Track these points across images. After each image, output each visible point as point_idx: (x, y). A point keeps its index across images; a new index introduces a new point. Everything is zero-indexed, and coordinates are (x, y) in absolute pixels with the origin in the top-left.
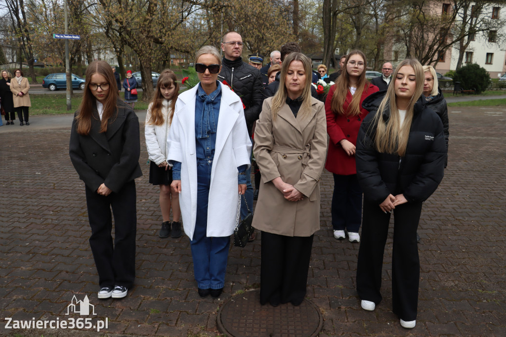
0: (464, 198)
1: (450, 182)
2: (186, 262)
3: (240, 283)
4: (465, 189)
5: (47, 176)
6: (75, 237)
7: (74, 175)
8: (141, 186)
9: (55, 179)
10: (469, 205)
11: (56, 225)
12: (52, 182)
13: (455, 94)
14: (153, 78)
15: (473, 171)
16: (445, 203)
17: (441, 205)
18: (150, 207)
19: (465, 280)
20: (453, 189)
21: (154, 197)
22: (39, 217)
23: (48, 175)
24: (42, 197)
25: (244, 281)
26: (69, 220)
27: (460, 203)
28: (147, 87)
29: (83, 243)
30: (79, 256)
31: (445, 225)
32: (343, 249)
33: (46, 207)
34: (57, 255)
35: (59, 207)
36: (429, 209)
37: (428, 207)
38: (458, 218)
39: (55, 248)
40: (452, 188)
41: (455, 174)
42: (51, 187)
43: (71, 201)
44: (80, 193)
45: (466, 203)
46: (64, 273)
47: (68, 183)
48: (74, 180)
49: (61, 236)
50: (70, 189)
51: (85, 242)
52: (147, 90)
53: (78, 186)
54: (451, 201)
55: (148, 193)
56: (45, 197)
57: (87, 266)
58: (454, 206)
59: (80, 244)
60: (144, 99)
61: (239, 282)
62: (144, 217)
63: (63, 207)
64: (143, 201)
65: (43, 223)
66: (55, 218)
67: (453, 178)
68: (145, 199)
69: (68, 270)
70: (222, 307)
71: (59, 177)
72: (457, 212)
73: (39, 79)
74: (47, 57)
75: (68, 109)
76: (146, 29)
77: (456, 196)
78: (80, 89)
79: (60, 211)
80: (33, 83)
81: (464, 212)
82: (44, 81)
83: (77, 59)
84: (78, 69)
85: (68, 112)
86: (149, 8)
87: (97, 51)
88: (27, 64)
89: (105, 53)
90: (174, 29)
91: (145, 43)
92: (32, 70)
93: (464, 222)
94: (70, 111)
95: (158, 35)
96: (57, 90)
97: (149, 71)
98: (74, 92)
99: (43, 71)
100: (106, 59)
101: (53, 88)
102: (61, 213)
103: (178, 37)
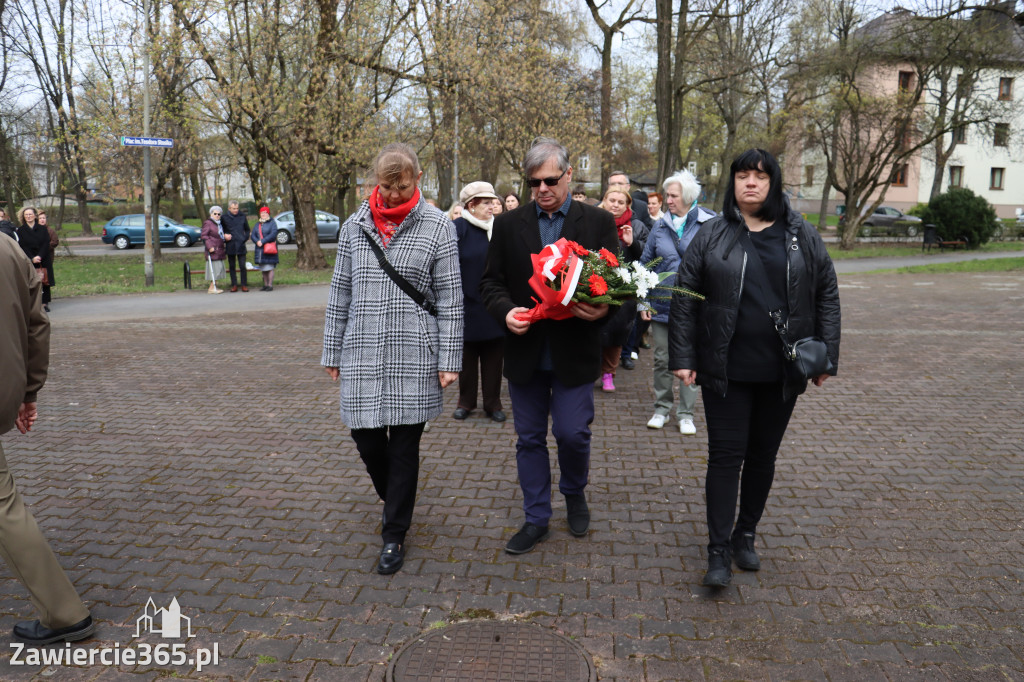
0: (915, 449)
3: (442, 609)
4: (919, 431)
5: (91, 409)
6: (132, 522)
7: (142, 408)
8: (272, 428)
9: (106, 415)
10: (924, 461)
11: (96, 500)
12: (98, 419)
13: (926, 250)
14: (318, 223)
15: (942, 396)
16: (875, 457)
17: (868, 461)
18: (284, 467)
19: (895, 605)
20: (896, 431)
21: (294, 449)
22: (65, 484)
23: (94, 407)
24: (75, 448)
25: (449, 604)
26: (122, 491)
27: (908, 459)
28: (305, 239)
29: (144, 534)
30: (133, 558)
31: (870, 500)
32: (656, 546)
33: (82, 467)
34: (90, 555)
35: (106, 465)
36: (841, 470)
37: (840, 466)
38: (898, 486)
39: (88, 541)
40: (894, 428)
41: (903, 403)
42: (96, 430)
43: (131, 456)
44: (151, 441)
45: (920, 458)
46: (99, 590)
47: (130, 421)
48: (142, 416)
49: (104, 520)
50: (131, 432)
51: (147, 531)
52: (307, 247)
53: (148, 426)
54: (889, 454)
55: (285, 440)
56: (82, 448)
57: (145, 575)
58: (894, 463)
59: (139, 534)
60: (300, 264)
61: (438, 607)
62: (271, 485)
63: (114, 466)
64: (273, 455)
65: (71, 497)
66: (95, 486)
67: (898, 409)
68: (277, 453)
69: (108, 583)
70: (399, 652)
71: (113, 411)
72: (898, 475)
73: (97, 227)
74: (117, 184)
75: (147, 284)
76: (303, 126)
77: (900, 444)
78: (175, 245)
79: (108, 473)
80: (84, 235)
81: (913, 475)
82: (105, 230)
83: (171, 187)
84: (173, 207)
85: (147, 289)
86: (310, 86)
87: (212, 171)
88: (74, 197)
89: (228, 174)
90: (358, 125)
91: (301, 153)
92: (83, 210)
93: (909, 494)
94: (151, 287)
95: (325, 140)
96: (130, 247)
97: (309, 208)
98: (164, 251)
99: (105, 212)
100: (230, 187)
101: (122, 243)
102: (109, 478)
103: (364, 142)
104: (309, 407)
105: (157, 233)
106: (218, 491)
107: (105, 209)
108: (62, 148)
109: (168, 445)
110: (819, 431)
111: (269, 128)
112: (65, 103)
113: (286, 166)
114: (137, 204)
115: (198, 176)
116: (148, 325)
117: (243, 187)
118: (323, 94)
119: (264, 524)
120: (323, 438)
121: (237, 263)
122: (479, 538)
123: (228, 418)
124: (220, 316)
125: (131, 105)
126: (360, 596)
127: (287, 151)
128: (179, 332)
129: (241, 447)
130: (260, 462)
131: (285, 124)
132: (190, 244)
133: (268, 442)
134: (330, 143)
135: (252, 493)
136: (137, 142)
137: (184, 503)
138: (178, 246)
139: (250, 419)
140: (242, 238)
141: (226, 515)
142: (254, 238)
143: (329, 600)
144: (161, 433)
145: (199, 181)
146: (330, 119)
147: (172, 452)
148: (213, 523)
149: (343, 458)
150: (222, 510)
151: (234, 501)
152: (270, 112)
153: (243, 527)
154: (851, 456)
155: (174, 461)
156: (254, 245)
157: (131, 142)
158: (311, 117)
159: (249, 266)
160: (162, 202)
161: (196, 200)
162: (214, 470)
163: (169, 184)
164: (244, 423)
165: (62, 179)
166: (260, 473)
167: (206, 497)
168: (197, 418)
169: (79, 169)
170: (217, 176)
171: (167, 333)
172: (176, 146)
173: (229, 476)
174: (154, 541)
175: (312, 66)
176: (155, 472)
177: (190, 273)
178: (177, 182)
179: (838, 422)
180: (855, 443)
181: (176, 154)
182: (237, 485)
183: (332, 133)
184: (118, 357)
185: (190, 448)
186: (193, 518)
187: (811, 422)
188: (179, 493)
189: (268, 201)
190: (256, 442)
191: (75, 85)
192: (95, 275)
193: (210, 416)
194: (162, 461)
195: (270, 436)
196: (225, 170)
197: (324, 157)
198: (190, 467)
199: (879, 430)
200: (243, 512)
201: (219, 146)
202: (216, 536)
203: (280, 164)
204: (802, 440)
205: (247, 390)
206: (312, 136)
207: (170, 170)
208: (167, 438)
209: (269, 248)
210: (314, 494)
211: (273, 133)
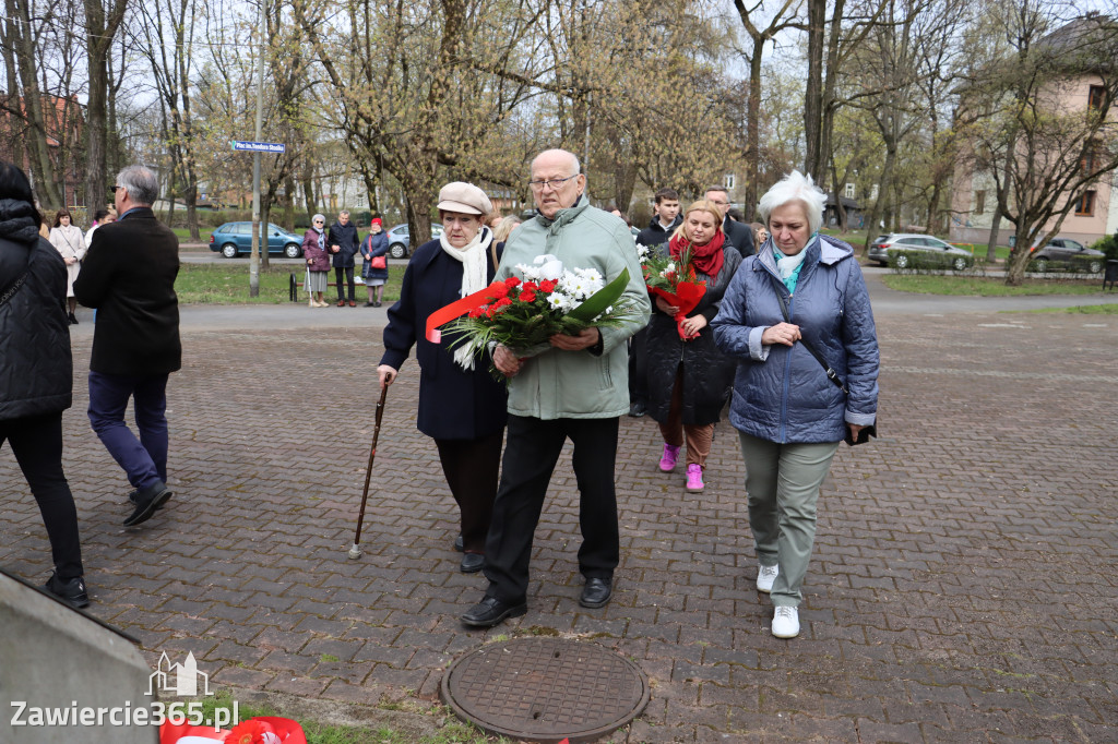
1: (1021, 466)
2: (413, 582)
4: (1047, 481)
5: (185, 417)
6: (213, 526)
9: (198, 423)
10: (1044, 512)
11: (182, 503)
12: (190, 427)
13: (1108, 288)
16: (991, 505)
17: (982, 508)
19: (974, 649)
20: (1021, 480)
23: (187, 415)
26: (207, 496)
27: (1026, 507)
29: (225, 537)
30: (212, 558)
31: (975, 548)
34: (171, 553)
35: (194, 472)
36: (950, 516)
37: (950, 512)
38: (1008, 536)
39: (171, 541)
40: (1019, 477)
42: (188, 437)
43: (220, 465)
44: (240, 451)
45: (1040, 508)
47: (222, 431)
50: (222, 441)
53: (239, 437)
54: (1008, 502)
57: (222, 574)
58: (1011, 512)
63: (202, 473)
66: (182, 492)
70: (458, 660)
71: (207, 420)
72: (1012, 524)
73: (205, 233)
74: (227, 190)
75: (252, 295)
76: (422, 134)
77: (1022, 493)
78: (284, 255)
79: (196, 479)
80: (192, 242)
81: (1028, 525)
82: (213, 236)
83: (284, 193)
84: (285, 215)
85: (251, 300)
86: (431, 92)
87: (327, 179)
88: (184, 202)
89: (345, 182)
90: (482, 134)
91: (418, 162)
92: (192, 216)
93: (1019, 544)
94: (255, 298)
95: (445, 147)
96: (237, 255)
97: (425, 221)
98: (272, 261)
99: (215, 219)
100: (346, 195)
101: (229, 251)
102: (196, 484)
103: (487, 151)
104: (403, 426)
105: (265, 241)
106: (301, 502)
107: (215, 215)
108: (174, 150)
109: (257, 455)
110: (935, 476)
111: (387, 135)
112: (180, 104)
113: (403, 176)
114: (247, 211)
115: (313, 183)
116: (250, 337)
117: (361, 196)
118: (444, 100)
119: (343, 535)
120: (414, 457)
121: (345, 276)
122: (556, 561)
123: (319, 433)
124: (323, 331)
125: (247, 107)
126: (427, 607)
127: (404, 159)
128: (279, 346)
129: (329, 461)
130: (347, 476)
131: (404, 130)
132: (300, 255)
133: (358, 458)
134: (451, 151)
135: (335, 505)
136: (249, 146)
137: (267, 511)
138: (288, 257)
139: (341, 435)
140: (351, 250)
141: (306, 525)
142: (364, 251)
143: (397, 609)
144: (251, 443)
145: (313, 188)
146: (450, 126)
147: (260, 462)
148: (293, 531)
149: (431, 477)
150: (303, 520)
151: (317, 512)
152: (388, 118)
153: (322, 537)
154: (965, 502)
155: (261, 471)
156: (362, 259)
157: (242, 146)
158: (431, 124)
159: (358, 280)
160: (274, 209)
161: (308, 209)
162: (300, 482)
163: (281, 190)
164: (335, 438)
165: (173, 183)
166: (345, 487)
167: (289, 507)
168: (288, 430)
169: (190, 172)
170: (332, 183)
171: (267, 346)
172: (288, 151)
173: (314, 489)
174: (234, 544)
175: (434, 70)
176: (242, 481)
177: (296, 285)
178: (290, 188)
179: (958, 467)
180: (973, 490)
181: (291, 159)
182: (321, 497)
183: (452, 141)
184: (216, 367)
185: (278, 460)
186: (273, 526)
187: (928, 465)
188: (264, 501)
189: (386, 211)
190: (346, 457)
191: (191, 85)
192: (200, 283)
193: (302, 429)
194: (249, 470)
195: (360, 452)
196: (342, 177)
197: (444, 168)
198: (276, 477)
199: (1002, 478)
200: (323, 522)
201: (337, 152)
202: (295, 543)
203: (396, 173)
204: (914, 483)
205: (343, 406)
206: (431, 145)
207: (282, 176)
208: (256, 449)
209: (378, 262)
210: (396, 510)
211: (390, 139)
